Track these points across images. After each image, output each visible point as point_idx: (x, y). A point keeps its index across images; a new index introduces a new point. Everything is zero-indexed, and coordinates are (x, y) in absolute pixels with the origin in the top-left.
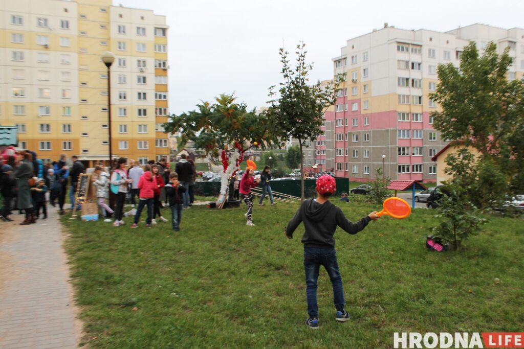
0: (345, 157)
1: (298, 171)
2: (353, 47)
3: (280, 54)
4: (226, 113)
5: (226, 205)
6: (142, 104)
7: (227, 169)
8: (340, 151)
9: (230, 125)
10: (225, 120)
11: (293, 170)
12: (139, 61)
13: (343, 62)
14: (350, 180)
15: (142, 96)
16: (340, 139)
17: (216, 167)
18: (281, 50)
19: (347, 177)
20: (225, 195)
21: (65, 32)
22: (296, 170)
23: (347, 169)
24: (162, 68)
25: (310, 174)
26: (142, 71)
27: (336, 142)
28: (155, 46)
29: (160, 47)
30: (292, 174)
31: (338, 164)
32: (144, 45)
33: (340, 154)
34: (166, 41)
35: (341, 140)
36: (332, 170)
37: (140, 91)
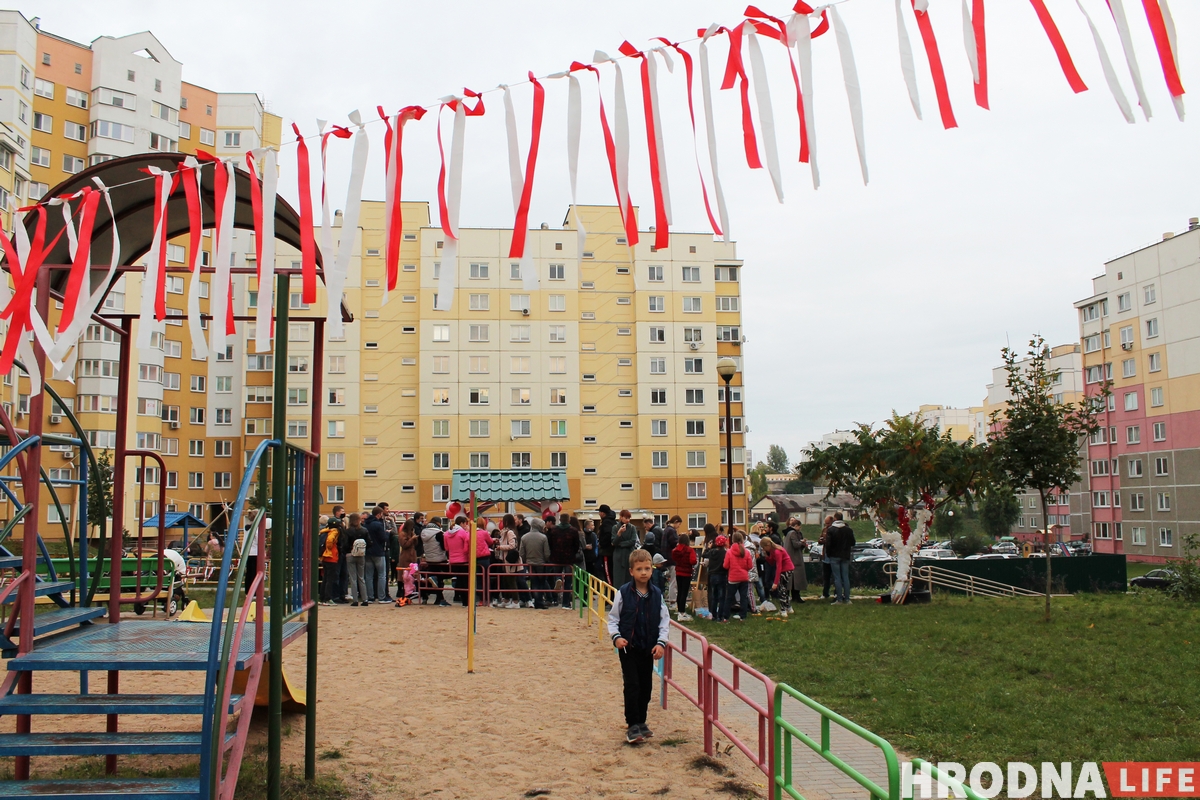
0: (1114, 509)
1: (1010, 541)
2: (1120, 277)
3: (1004, 357)
4: (909, 447)
5: (909, 598)
6: (695, 412)
7: (910, 537)
8: (1103, 497)
9: (918, 467)
10: (909, 458)
11: (997, 538)
12: (687, 330)
13: (1099, 307)
14: (1128, 560)
15: (695, 396)
16: (1101, 472)
17: (888, 533)
18: (1005, 350)
19: (1120, 552)
20: (905, 582)
21: (557, 285)
22: (1004, 538)
23: (1119, 536)
24: (731, 340)
25: (1035, 547)
26: (694, 349)
27: (1092, 478)
28: (718, 300)
29: (725, 301)
30: (995, 547)
31: (1098, 525)
32: (697, 300)
33: (1103, 503)
34: (738, 290)
35: (1104, 474)
36: (1086, 538)
37: (691, 387)
